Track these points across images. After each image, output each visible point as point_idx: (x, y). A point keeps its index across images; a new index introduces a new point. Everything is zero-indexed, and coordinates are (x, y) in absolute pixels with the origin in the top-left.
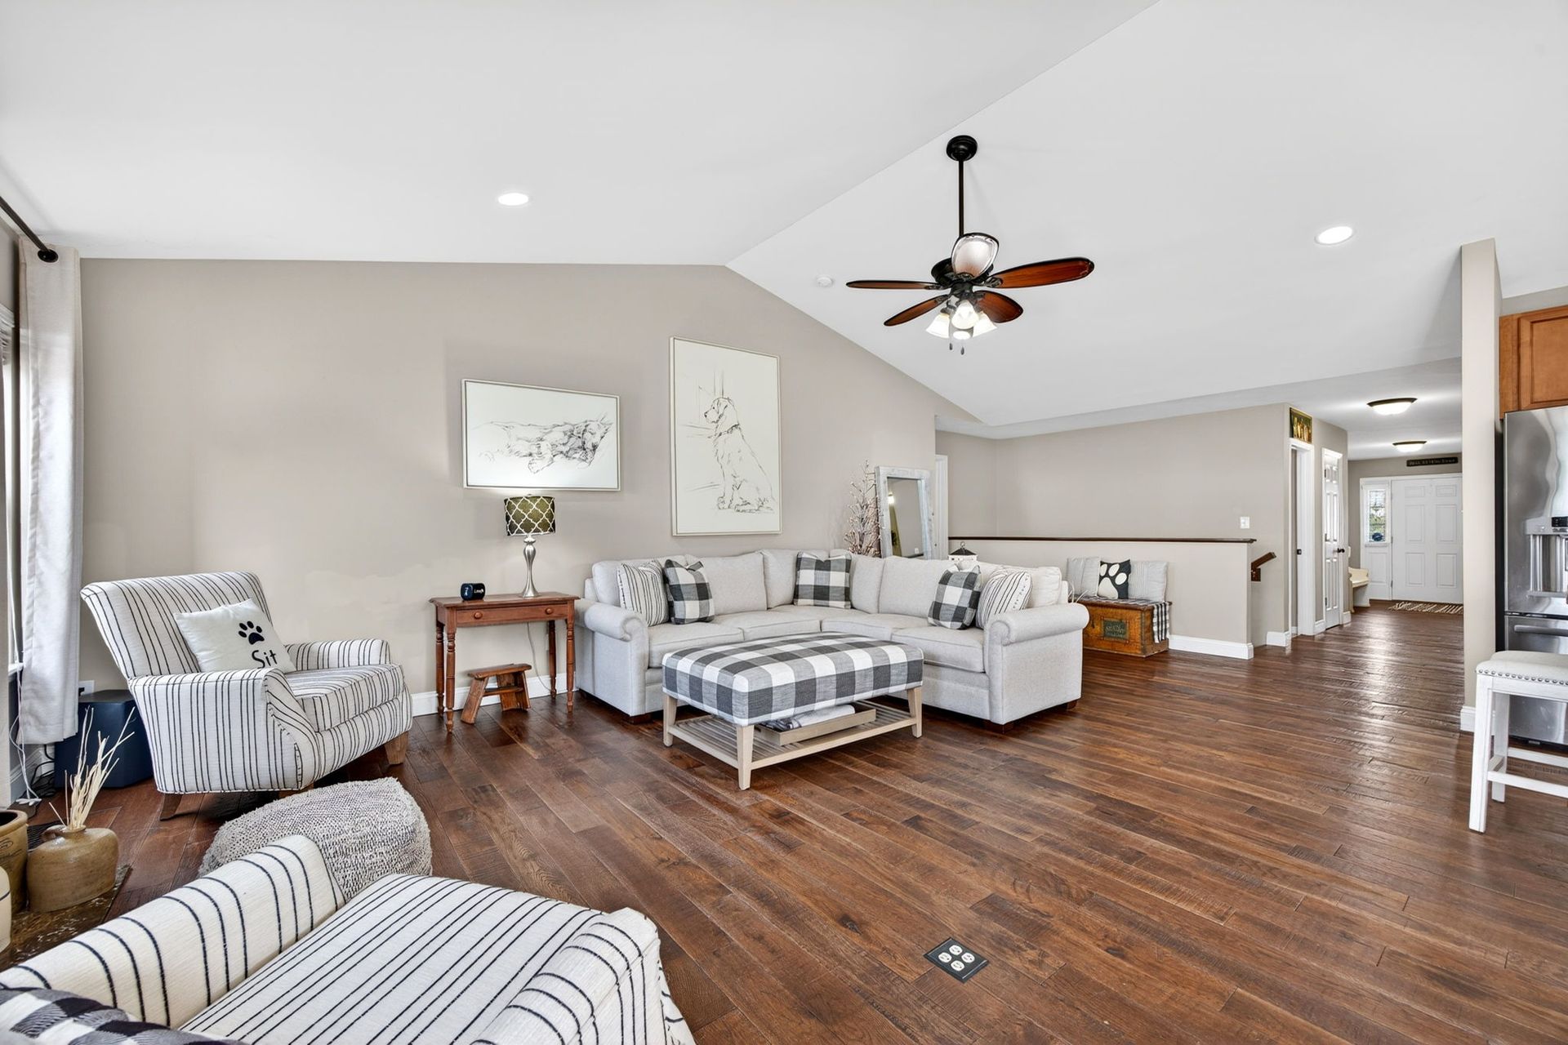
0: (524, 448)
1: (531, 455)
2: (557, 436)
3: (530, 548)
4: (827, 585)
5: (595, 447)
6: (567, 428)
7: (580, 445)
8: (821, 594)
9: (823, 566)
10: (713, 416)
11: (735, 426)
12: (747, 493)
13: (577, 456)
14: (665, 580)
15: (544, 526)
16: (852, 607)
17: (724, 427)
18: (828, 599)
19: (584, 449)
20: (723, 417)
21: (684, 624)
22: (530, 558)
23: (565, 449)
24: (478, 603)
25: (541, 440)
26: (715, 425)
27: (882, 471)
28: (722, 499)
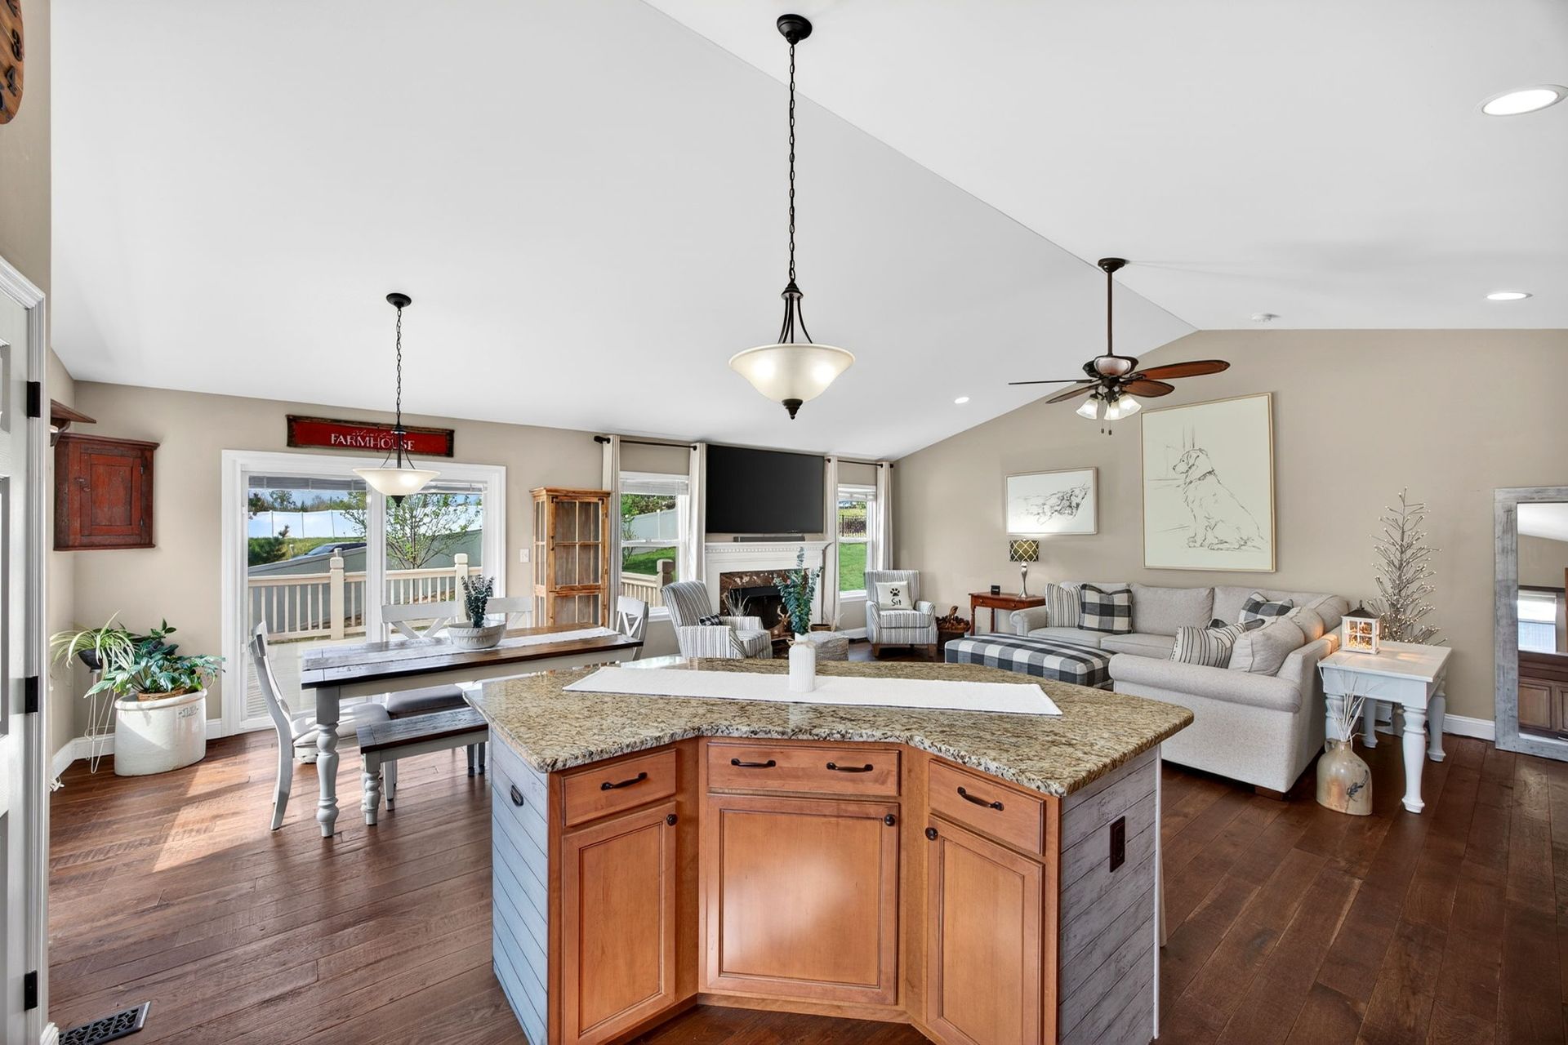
0: (1036, 510)
1: (1038, 514)
2: (1054, 500)
3: (1025, 569)
5: (1078, 505)
6: (1060, 495)
7: (1068, 504)
10: (1183, 467)
11: (1210, 473)
12: (1221, 532)
13: (1066, 512)
15: (1031, 558)
17: (1196, 473)
19: (1071, 507)
20: (1193, 468)
22: (1024, 575)
23: (1058, 508)
24: (996, 597)
25: (1045, 504)
26: (1185, 475)
27: (1500, 495)
28: (1193, 539)
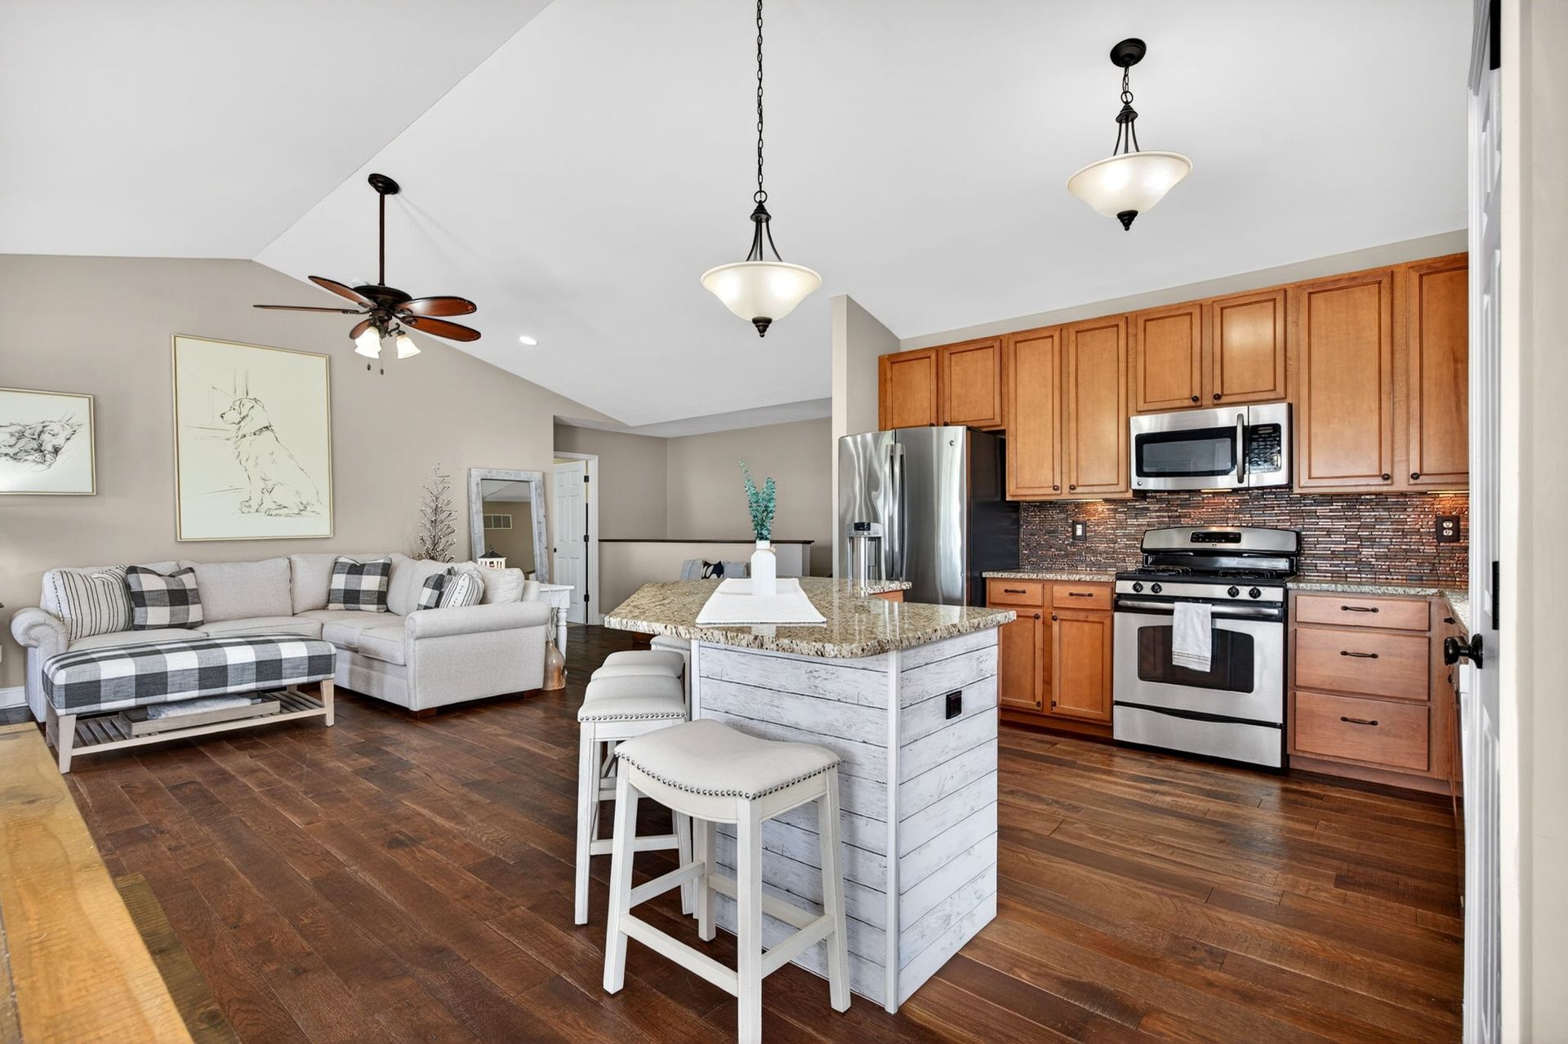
4: (357, 589)
5: (56, 451)
6: (16, 429)
7: (35, 447)
8: (351, 598)
9: (356, 570)
10: (234, 416)
11: (267, 428)
12: (280, 495)
13: (30, 458)
14: (127, 586)
16: (388, 610)
17: (249, 427)
18: (359, 603)
19: (41, 451)
20: (248, 419)
21: (145, 629)
23: (11, 451)
26: (237, 426)
27: (474, 473)
28: (247, 503)
